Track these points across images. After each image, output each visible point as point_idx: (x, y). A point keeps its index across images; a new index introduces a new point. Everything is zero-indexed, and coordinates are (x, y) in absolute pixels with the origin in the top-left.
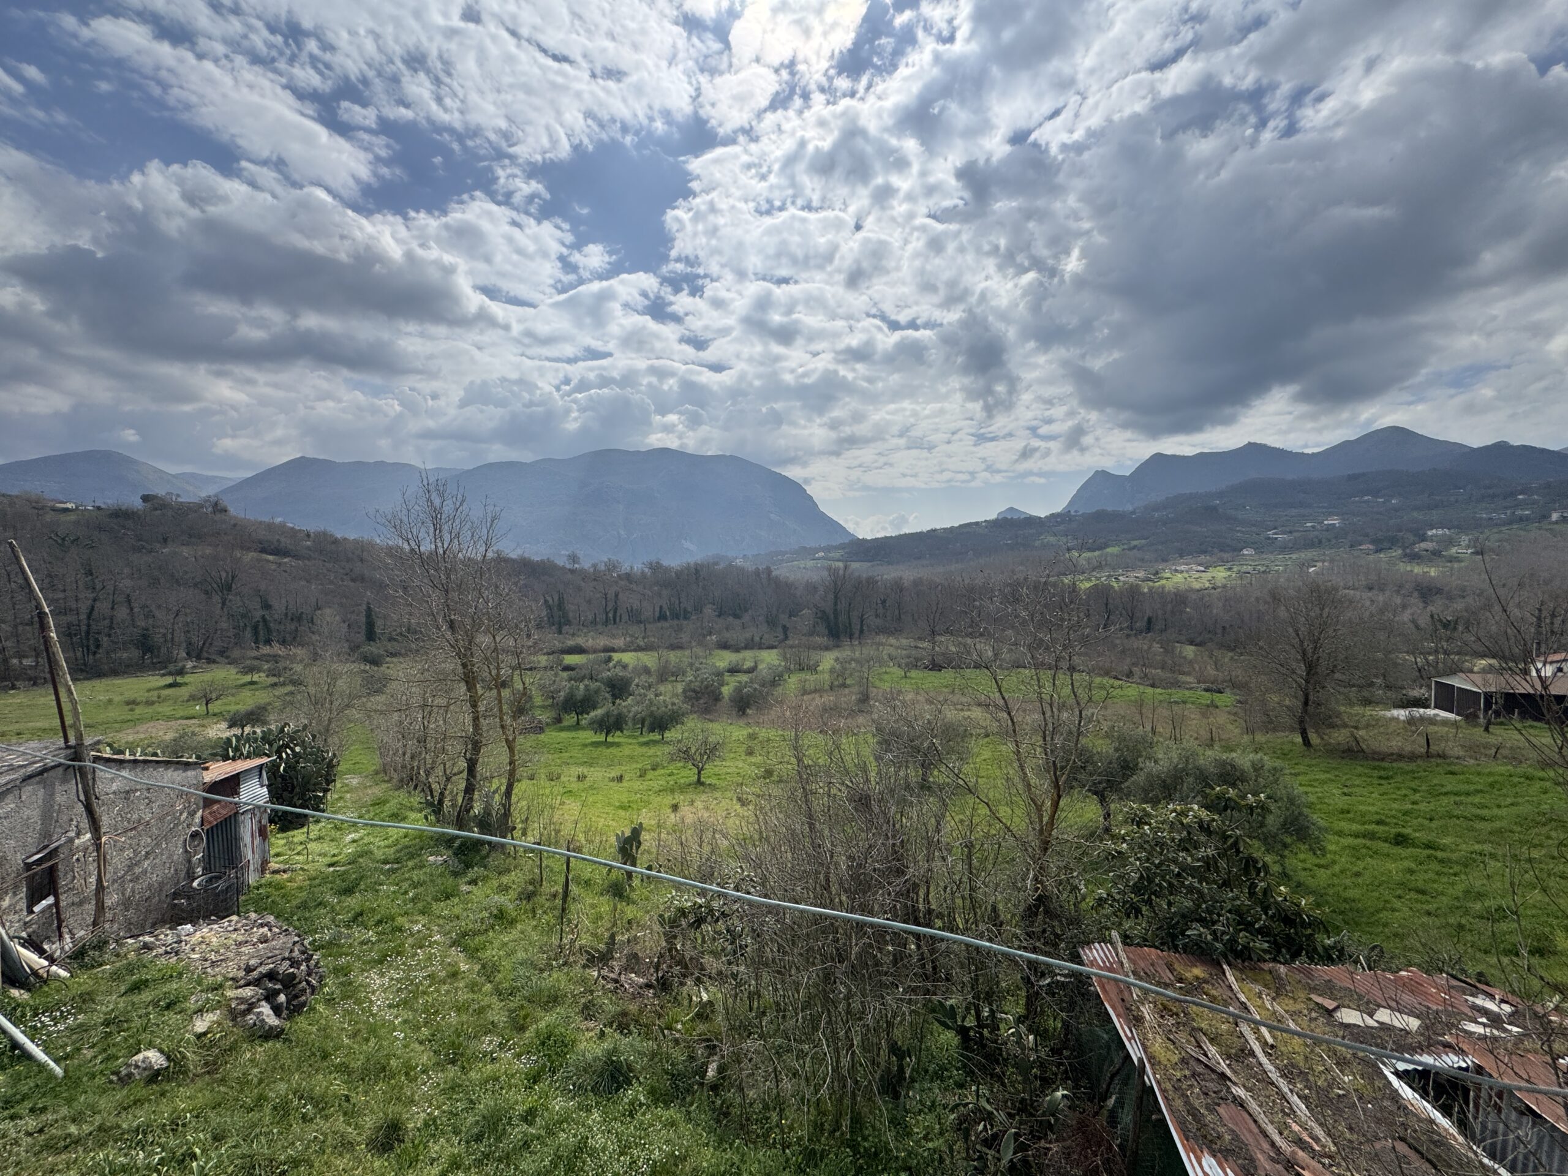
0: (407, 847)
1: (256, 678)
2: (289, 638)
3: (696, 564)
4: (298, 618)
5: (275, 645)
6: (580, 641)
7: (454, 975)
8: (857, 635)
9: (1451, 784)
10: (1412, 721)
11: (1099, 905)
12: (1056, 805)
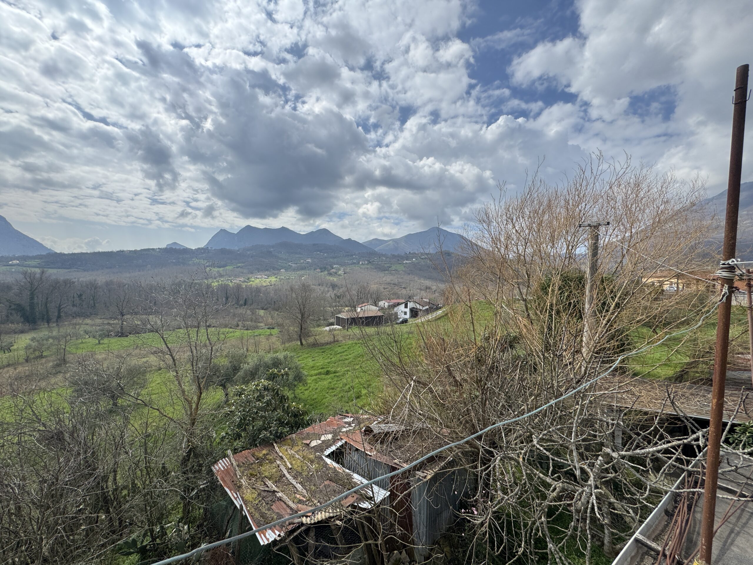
8: (54, 320)
9: (339, 350)
10: (330, 331)
11: (222, 441)
12: (199, 398)
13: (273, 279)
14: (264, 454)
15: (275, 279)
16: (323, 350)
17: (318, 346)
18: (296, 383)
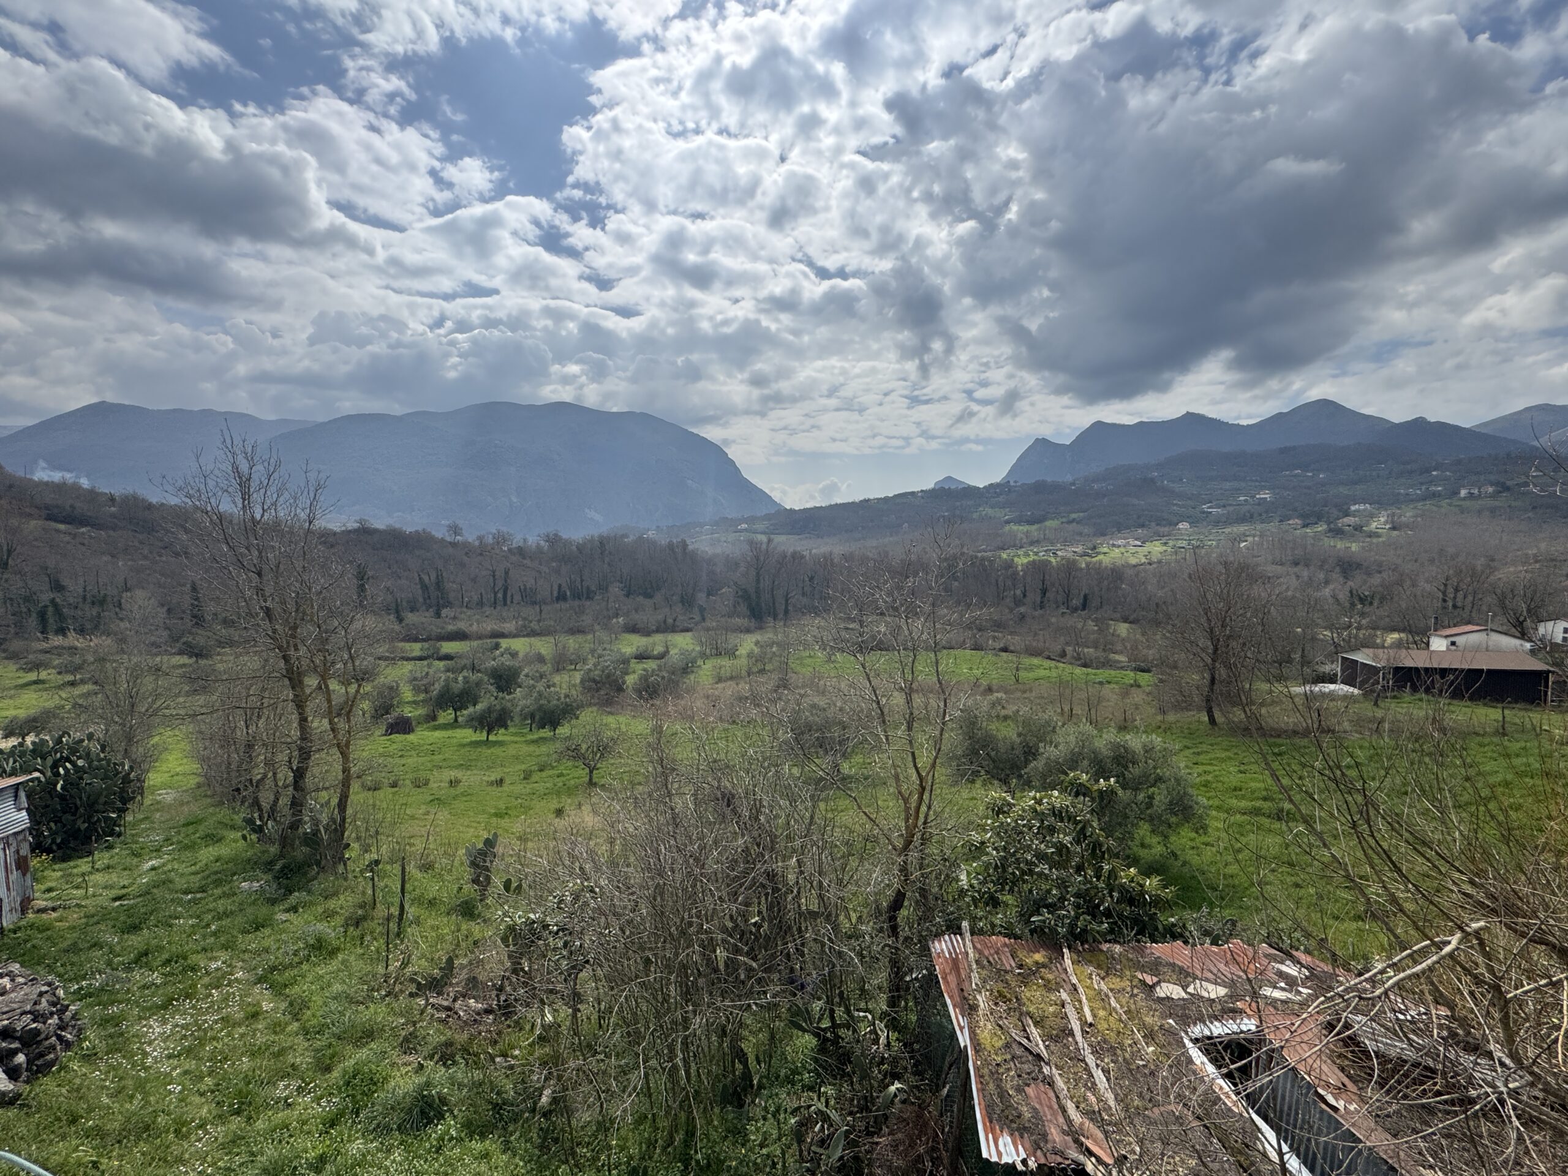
0: (216, 873)
1: (43, 675)
2: (88, 626)
3: (601, 537)
4: (100, 602)
5: (72, 635)
6: (462, 625)
7: (255, 1015)
8: (781, 616)
13: (1156, 549)
15: (1161, 549)
16: (1277, 750)
17: (1264, 735)
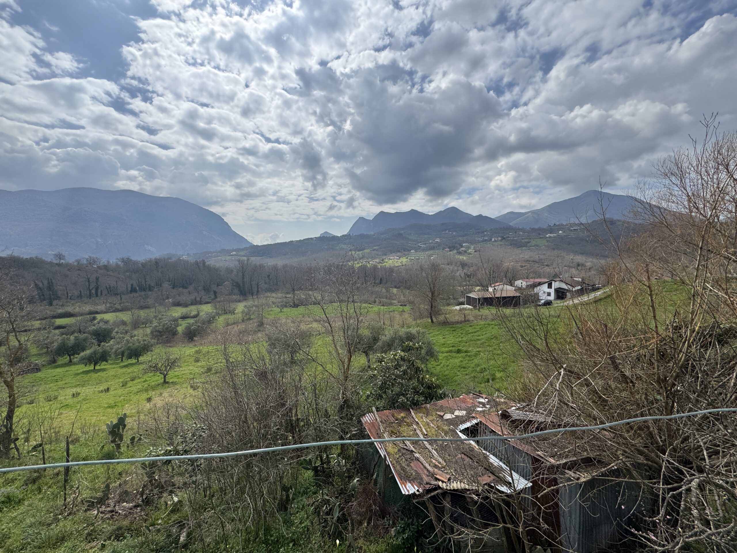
8: (255, 293)
9: (471, 330)
10: (461, 310)
11: (367, 398)
12: (350, 360)
13: (404, 260)
14: (402, 417)
15: (406, 260)
16: (453, 329)
17: (449, 324)
18: (428, 358)
